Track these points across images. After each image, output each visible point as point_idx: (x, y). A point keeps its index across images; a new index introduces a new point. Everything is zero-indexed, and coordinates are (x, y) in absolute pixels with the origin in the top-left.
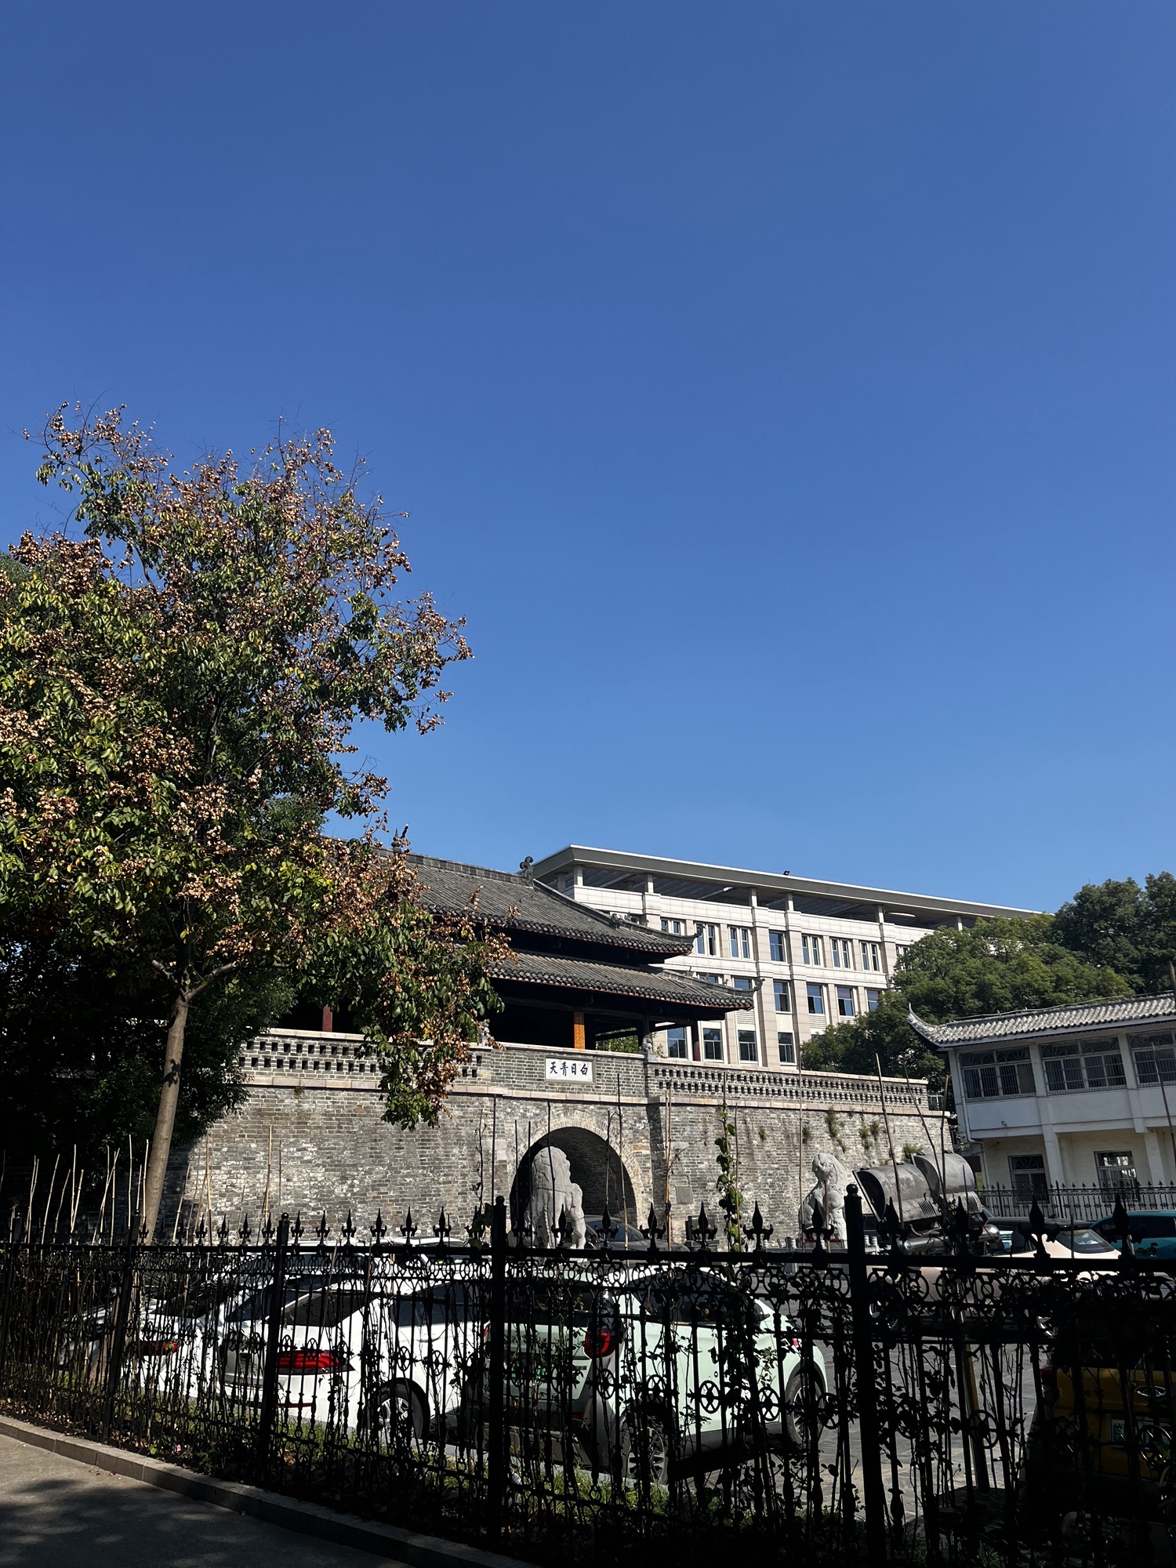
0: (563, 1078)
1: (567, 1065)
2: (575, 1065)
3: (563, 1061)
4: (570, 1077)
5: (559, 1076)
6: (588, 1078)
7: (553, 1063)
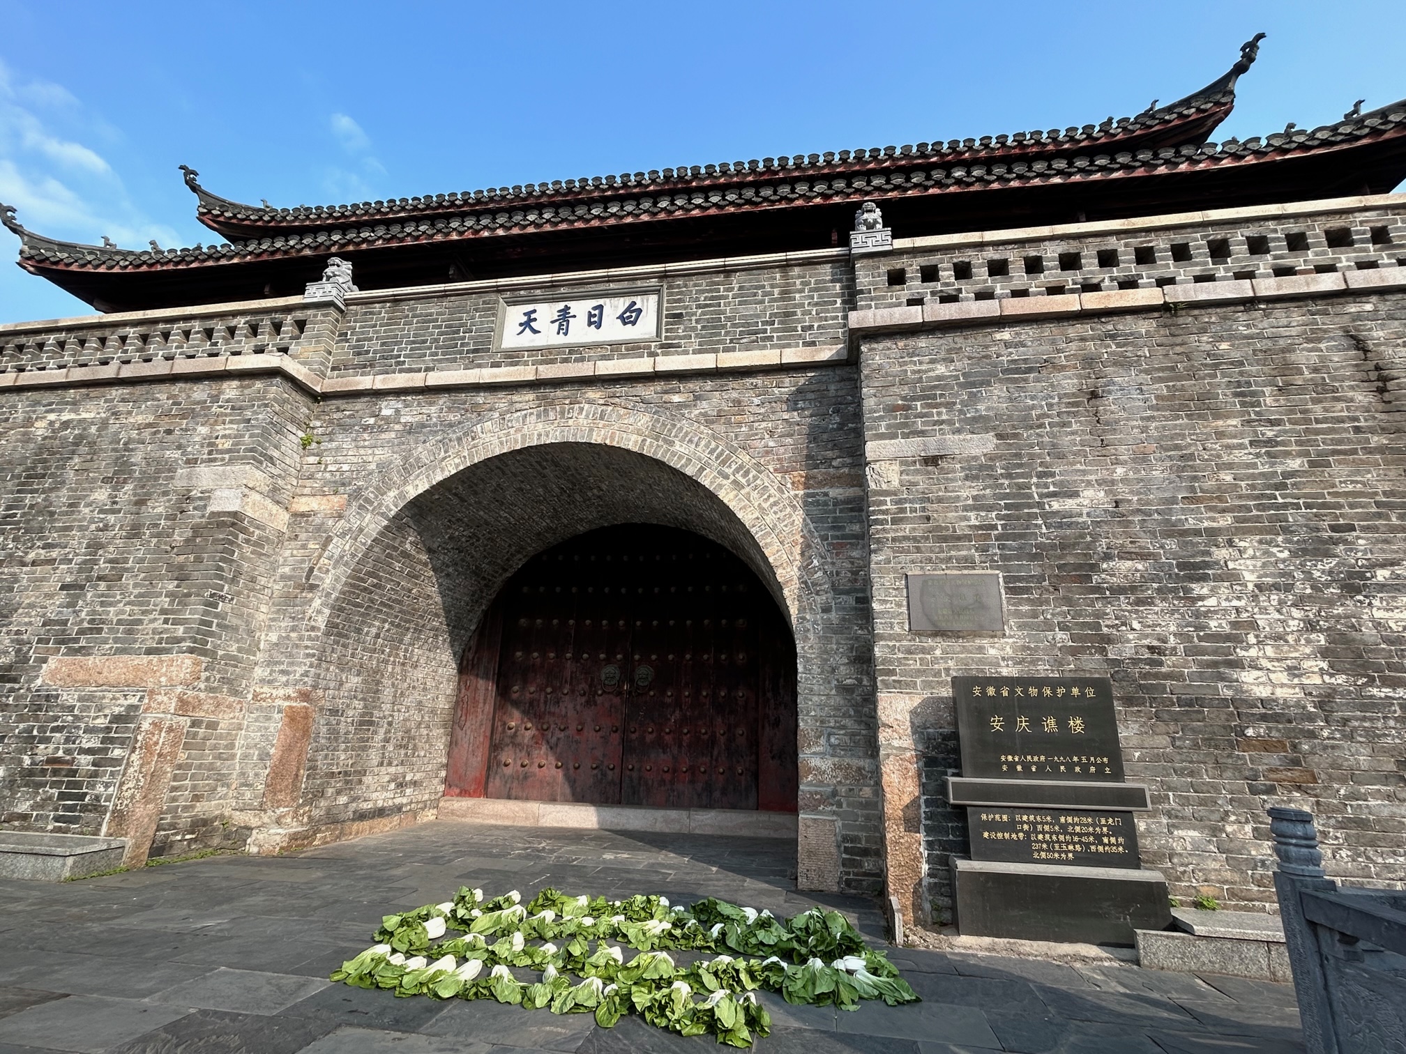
0: (561, 340)
1: (572, 312)
2: (600, 307)
3: (561, 305)
4: (580, 332)
5: (548, 335)
6: (646, 327)
7: (528, 314)
